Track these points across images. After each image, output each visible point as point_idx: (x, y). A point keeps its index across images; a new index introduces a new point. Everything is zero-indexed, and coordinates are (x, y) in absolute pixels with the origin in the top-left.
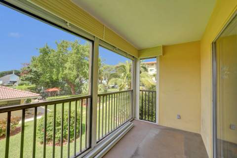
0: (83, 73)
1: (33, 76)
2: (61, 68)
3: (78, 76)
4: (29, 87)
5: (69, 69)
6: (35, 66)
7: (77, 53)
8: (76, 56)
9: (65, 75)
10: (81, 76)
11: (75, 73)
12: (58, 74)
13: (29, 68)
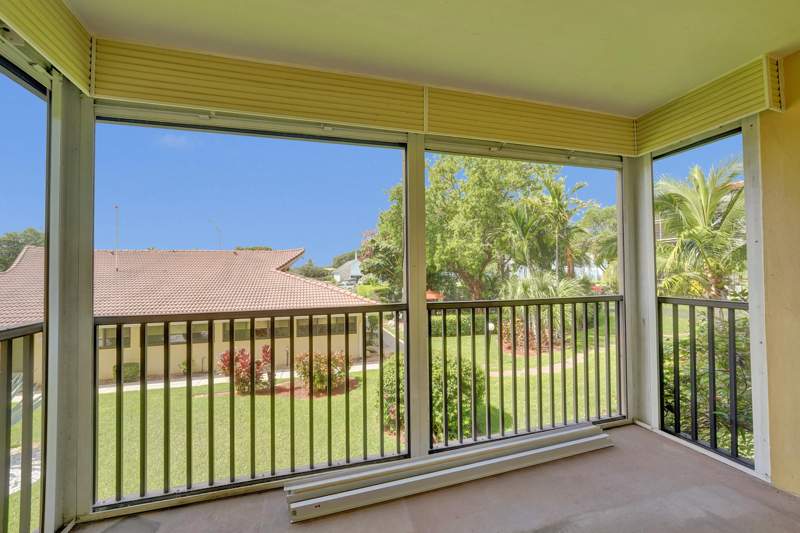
0: (502, 243)
1: (381, 263)
2: (439, 236)
3: (489, 253)
4: (378, 288)
5: (462, 234)
6: (385, 236)
7: (480, 184)
8: (477, 192)
9: (453, 252)
10: (496, 254)
11: (476, 245)
12: (432, 254)
13: (373, 241)
